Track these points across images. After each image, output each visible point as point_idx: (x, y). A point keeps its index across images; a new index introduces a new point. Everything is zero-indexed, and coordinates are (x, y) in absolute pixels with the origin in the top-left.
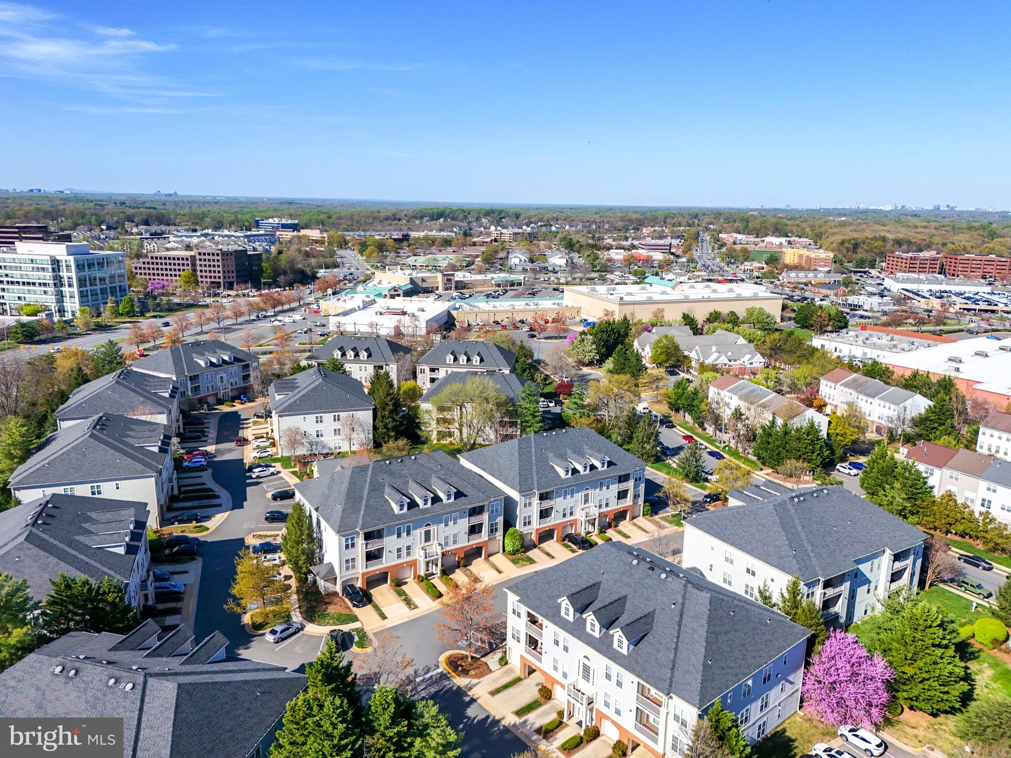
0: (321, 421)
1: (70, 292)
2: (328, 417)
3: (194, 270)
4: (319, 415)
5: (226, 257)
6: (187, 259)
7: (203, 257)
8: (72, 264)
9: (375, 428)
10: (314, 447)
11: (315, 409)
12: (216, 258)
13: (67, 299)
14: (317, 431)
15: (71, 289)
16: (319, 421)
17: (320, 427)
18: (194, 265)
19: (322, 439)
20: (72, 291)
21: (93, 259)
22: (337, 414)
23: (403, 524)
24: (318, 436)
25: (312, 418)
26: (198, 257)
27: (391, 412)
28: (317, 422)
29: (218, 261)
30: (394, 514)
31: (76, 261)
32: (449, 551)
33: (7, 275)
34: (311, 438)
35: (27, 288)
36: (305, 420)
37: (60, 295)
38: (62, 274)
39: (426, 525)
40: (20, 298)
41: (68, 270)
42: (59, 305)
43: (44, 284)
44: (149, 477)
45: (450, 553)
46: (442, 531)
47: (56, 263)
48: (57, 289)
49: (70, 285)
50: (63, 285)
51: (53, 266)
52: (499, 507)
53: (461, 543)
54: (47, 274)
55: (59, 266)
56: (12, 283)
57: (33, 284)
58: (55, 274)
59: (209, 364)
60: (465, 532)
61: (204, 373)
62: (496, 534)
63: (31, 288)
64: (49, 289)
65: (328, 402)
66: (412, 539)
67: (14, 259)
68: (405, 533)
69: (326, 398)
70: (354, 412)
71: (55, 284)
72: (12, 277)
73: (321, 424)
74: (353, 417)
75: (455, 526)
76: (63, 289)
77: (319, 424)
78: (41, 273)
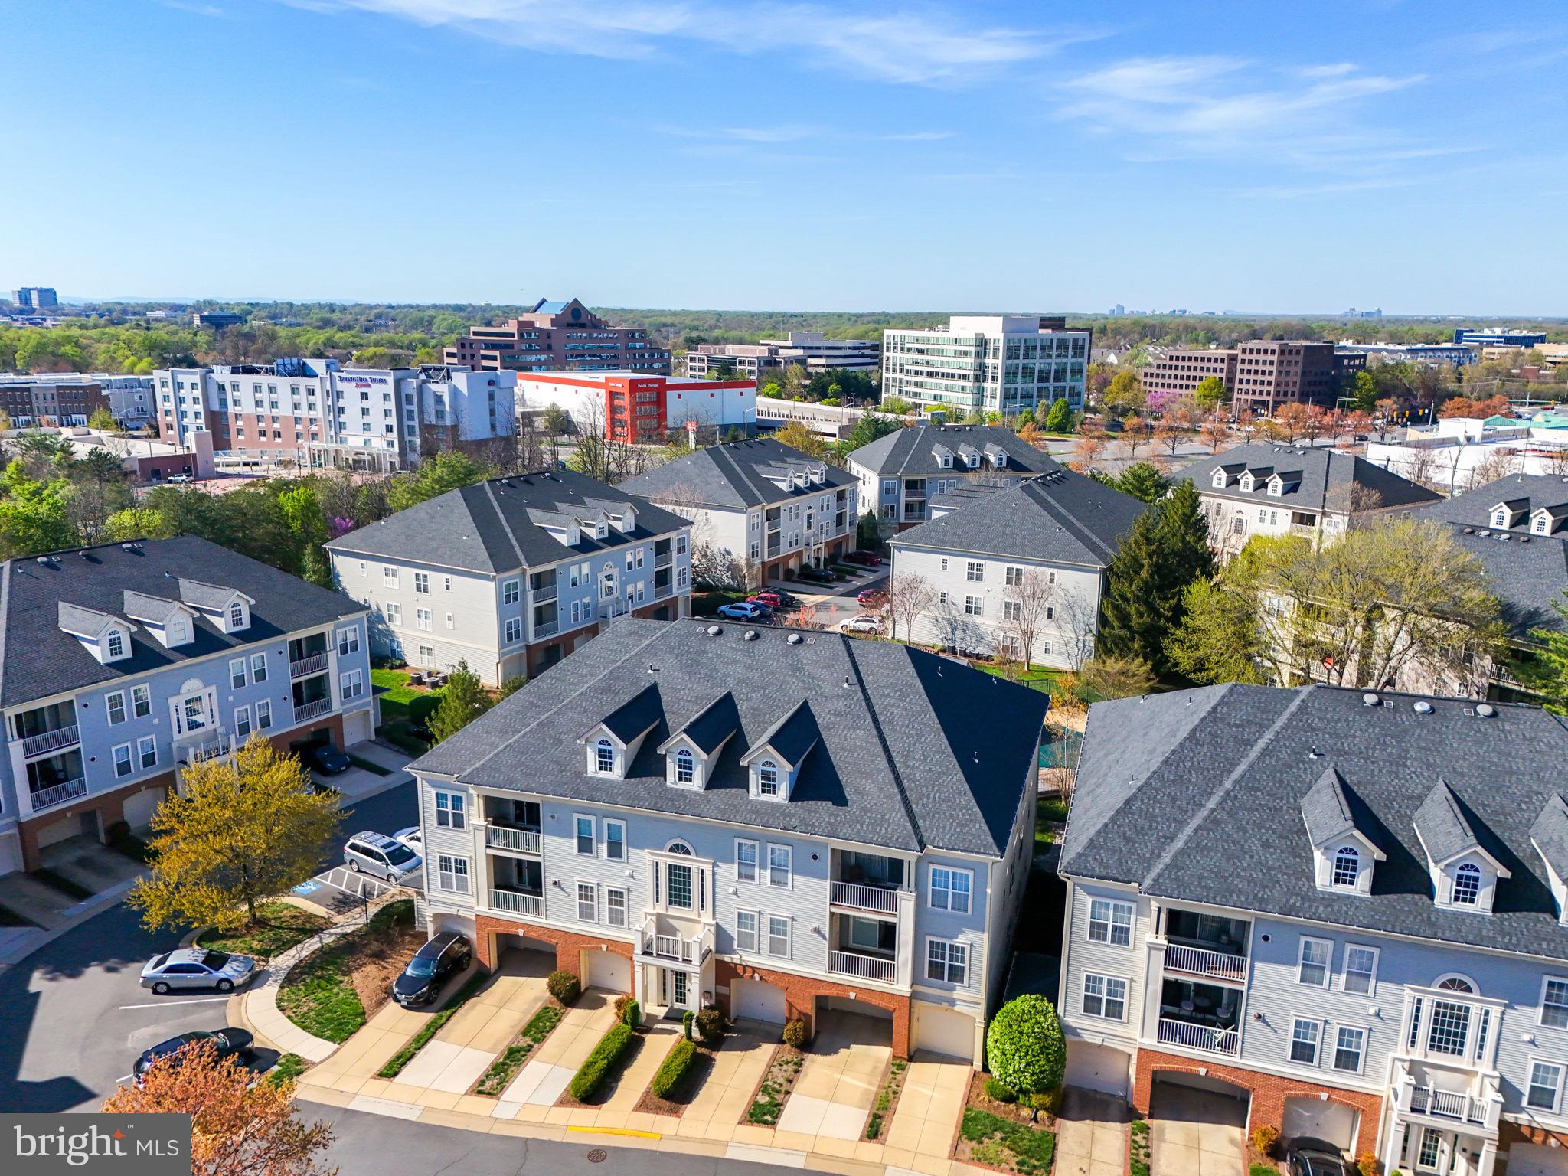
0: (979, 578)
1: (992, 389)
2: (995, 571)
3: (1231, 380)
4: (976, 561)
5: (1286, 357)
6: (1223, 360)
7: (1247, 357)
8: (1001, 345)
9: (1103, 620)
10: (959, 634)
11: (969, 546)
12: (1269, 357)
13: (987, 401)
14: (969, 600)
15: (994, 385)
16: (975, 574)
17: (975, 590)
18: (1231, 371)
19: (977, 619)
20: (994, 389)
21: (1035, 340)
22: (1015, 566)
23: (602, 815)
24: (969, 610)
25: (959, 564)
26: (1241, 357)
27: (1147, 588)
28: (970, 577)
29: (1272, 363)
30: (580, 774)
31: (1007, 340)
32: (754, 970)
33: (928, 363)
34: (954, 613)
35: (945, 381)
36: (944, 568)
37: (980, 394)
38: (987, 361)
39: (676, 846)
40: (935, 397)
41: (995, 355)
42: (976, 408)
43: (964, 377)
44: (486, 578)
45: (757, 977)
46: (731, 890)
47: (982, 343)
48: (977, 384)
49: (994, 379)
50: (985, 378)
51: (978, 349)
52: (970, 893)
53: (803, 962)
54: (970, 361)
55: (985, 348)
56: (931, 374)
57: (953, 376)
58: (979, 360)
59: (951, 465)
60: (817, 930)
61: (936, 479)
62: (953, 989)
63: (950, 382)
64: (969, 384)
65: (1004, 534)
66: (627, 873)
67: (938, 339)
68: (605, 845)
69: (1006, 526)
70: (1054, 571)
71: (976, 377)
72: (933, 366)
73: (978, 583)
74: (1052, 581)
75: (779, 890)
76: (985, 385)
77: (974, 583)
78: (963, 360)
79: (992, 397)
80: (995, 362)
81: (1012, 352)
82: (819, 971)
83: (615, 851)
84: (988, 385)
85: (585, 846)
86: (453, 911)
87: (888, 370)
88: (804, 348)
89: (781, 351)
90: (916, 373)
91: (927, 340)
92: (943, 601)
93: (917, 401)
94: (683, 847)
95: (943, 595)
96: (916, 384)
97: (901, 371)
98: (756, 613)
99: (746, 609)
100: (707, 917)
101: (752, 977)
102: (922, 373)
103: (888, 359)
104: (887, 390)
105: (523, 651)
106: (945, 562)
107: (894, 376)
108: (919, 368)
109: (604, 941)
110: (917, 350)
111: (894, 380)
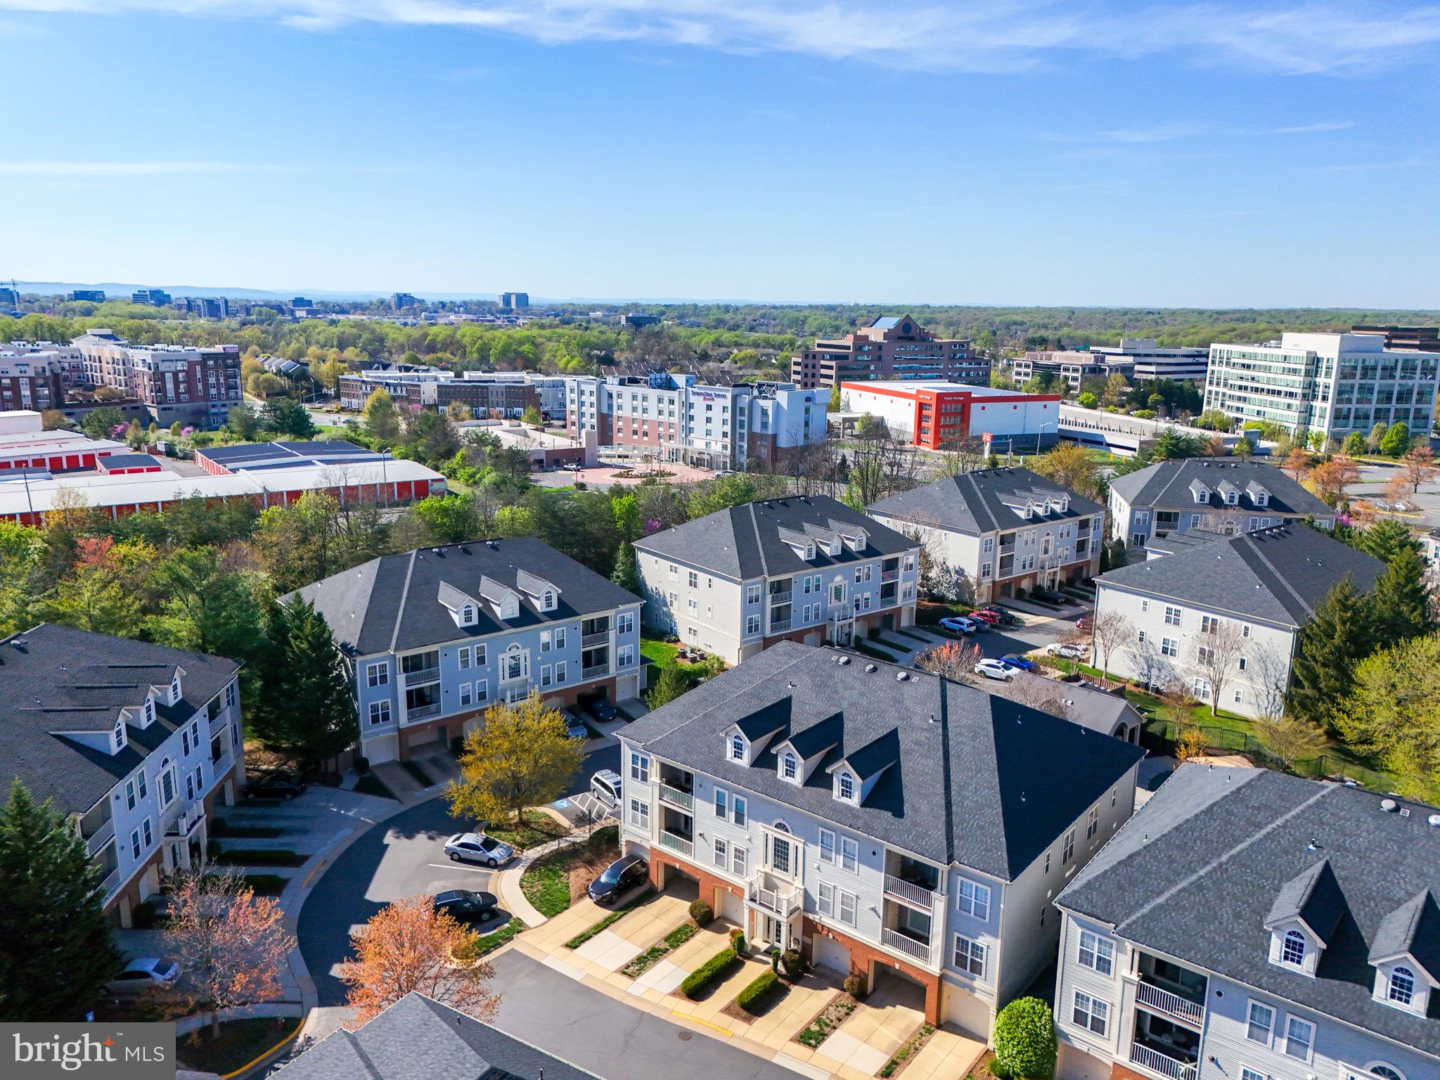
0: (1177, 623)
1: (1321, 408)
2: (1192, 618)
4: (1174, 607)
8: (1335, 364)
9: (1294, 681)
10: (1154, 672)
11: (1168, 592)
13: (1315, 420)
14: (1165, 641)
15: (1324, 405)
16: (1173, 619)
17: (1172, 633)
19: (1173, 661)
20: (1324, 408)
21: (1376, 361)
22: (1211, 616)
23: (733, 791)
24: (1165, 651)
25: (1158, 608)
28: (1168, 620)
30: (722, 758)
31: (1341, 359)
32: (829, 930)
33: (1253, 379)
34: (1151, 652)
35: (1270, 398)
36: (1145, 609)
37: (1308, 413)
38: (1318, 380)
39: (780, 824)
40: (1258, 413)
41: (1328, 374)
42: (1302, 427)
43: (1291, 395)
44: (735, 582)
45: (831, 936)
46: (816, 865)
47: (1314, 362)
48: (1306, 403)
49: (1324, 398)
50: (1315, 397)
51: (1309, 367)
52: (988, 905)
53: (864, 932)
54: (1299, 379)
55: (1317, 367)
56: (1257, 390)
57: (1279, 393)
58: (1309, 379)
59: (1207, 500)
60: (873, 909)
61: (1191, 513)
62: (973, 979)
63: (1275, 399)
64: (1296, 402)
65: (1206, 584)
66: (747, 837)
67: (1266, 355)
68: (734, 813)
69: (1208, 576)
70: (1249, 625)
71: (1304, 396)
72: (1258, 382)
73: (1175, 628)
74: (1246, 634)
75: (847, 872)
76: (1314, 403)
77: (1171, 627)
78: (1291, 378)
79: (1320, 417)
80: (1327, 381)
81: (1345, 374)
82: (874, 941)
83: (739, 820)
84: (1317, 404)
85: (721, 811)
86: (637, 841)
87: (1211, 383)
88: (1134, 355)
89: (1107, 357)
90: (1240, 388)
91: (1255, 356)
92: (1141, 640)
93: (1239, 415)
94: (784, 826)
95: (1142, 634)
96: (1239, 398)
97: (1225, 385)
98: (973, 629)
99: (963, 624)
100: (798, 883)
101: (827, 935)
102: (1246, 388)
103: (1213, 372)
104: (1209, 403)
105: (761, 642)
106: (1145, 603)
107: (1218, 389)
108: (1244, 383)
109: (730, 884)
110: (1243, 365)
111: (1217, 393)
